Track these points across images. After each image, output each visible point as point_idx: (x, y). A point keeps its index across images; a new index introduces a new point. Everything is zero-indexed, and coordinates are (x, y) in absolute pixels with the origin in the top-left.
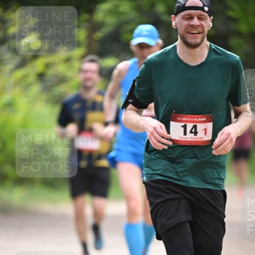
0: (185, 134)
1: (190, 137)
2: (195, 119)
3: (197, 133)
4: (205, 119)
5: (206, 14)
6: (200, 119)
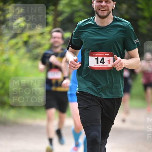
0: (97, 63)
1: (100, 65)
2: (103, 55)
3: (104, 62)
4: (108, 55)
6: (105, 55)
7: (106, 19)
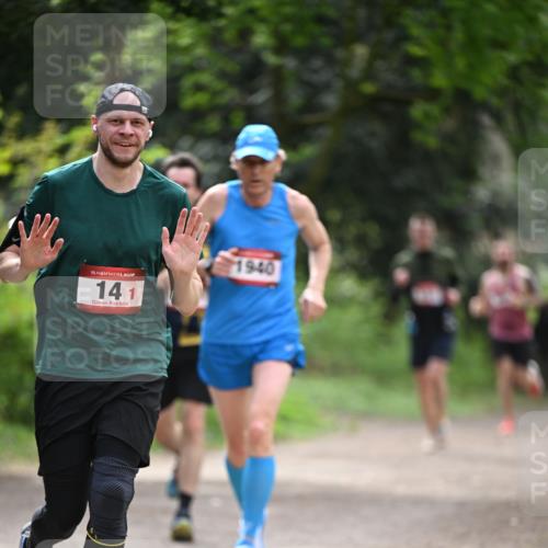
2: (117, 274)
4: (133, 274)
5: (144, 117)
6: (125, 275)
7: (128, 170)
